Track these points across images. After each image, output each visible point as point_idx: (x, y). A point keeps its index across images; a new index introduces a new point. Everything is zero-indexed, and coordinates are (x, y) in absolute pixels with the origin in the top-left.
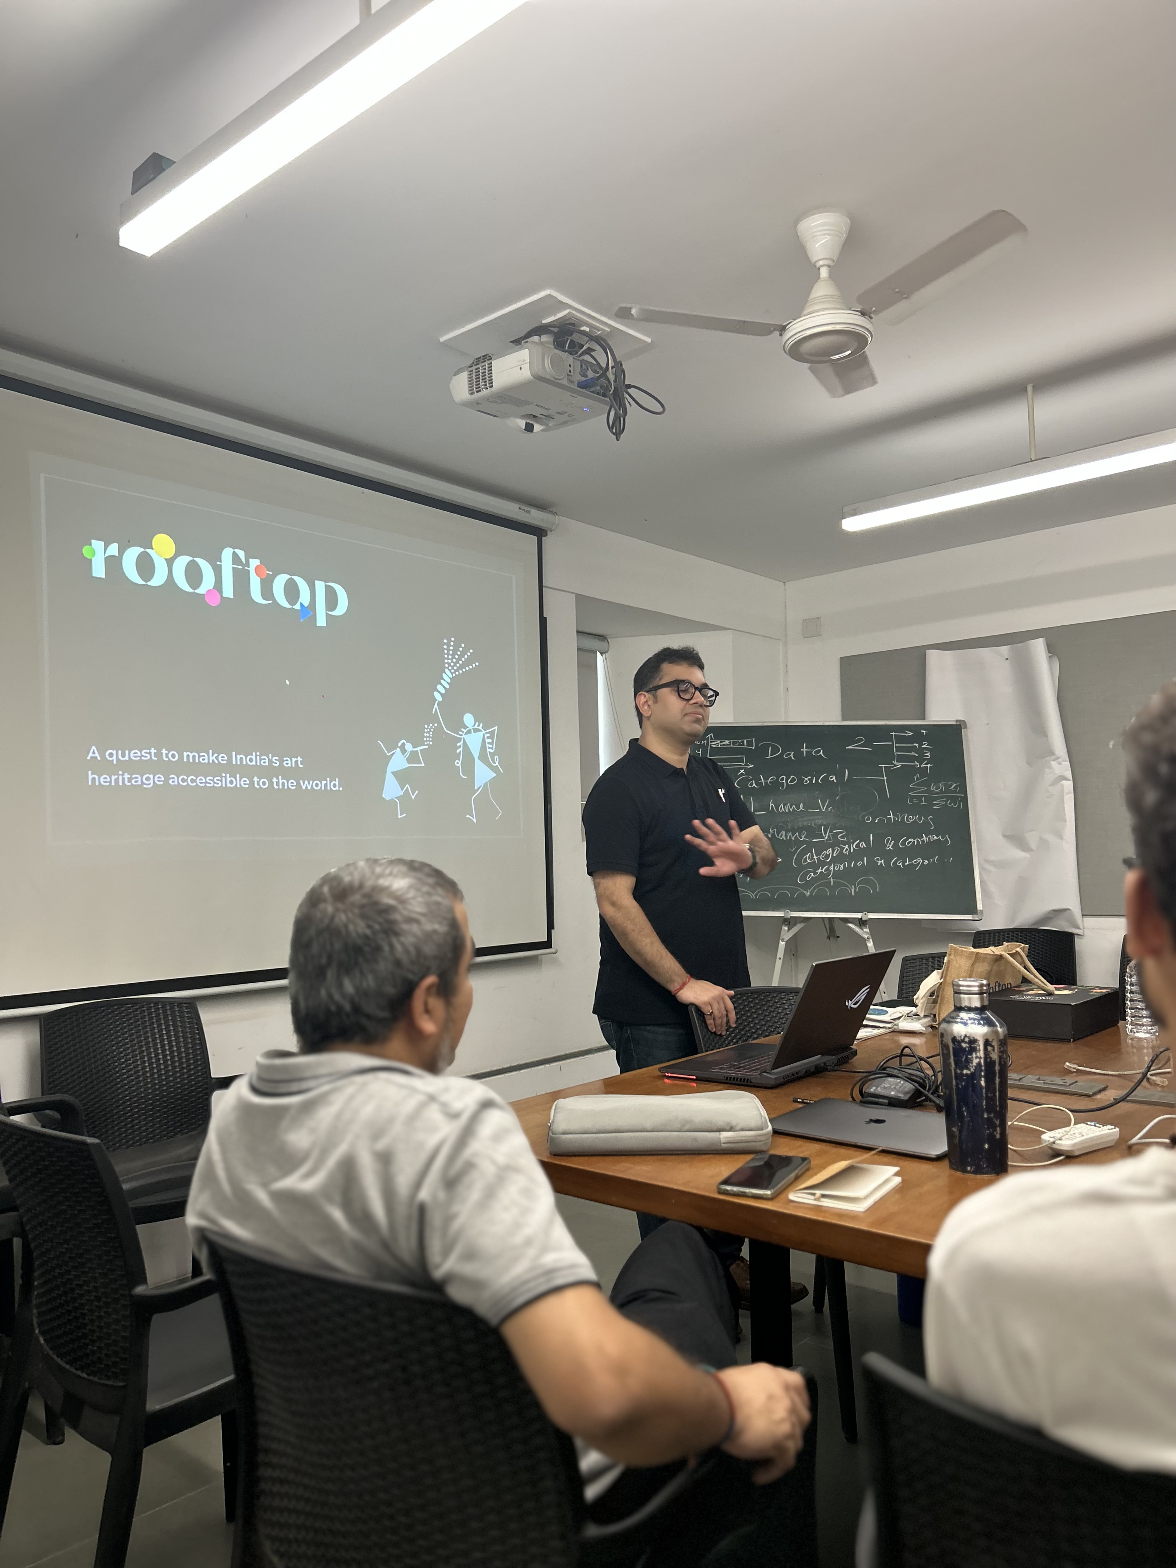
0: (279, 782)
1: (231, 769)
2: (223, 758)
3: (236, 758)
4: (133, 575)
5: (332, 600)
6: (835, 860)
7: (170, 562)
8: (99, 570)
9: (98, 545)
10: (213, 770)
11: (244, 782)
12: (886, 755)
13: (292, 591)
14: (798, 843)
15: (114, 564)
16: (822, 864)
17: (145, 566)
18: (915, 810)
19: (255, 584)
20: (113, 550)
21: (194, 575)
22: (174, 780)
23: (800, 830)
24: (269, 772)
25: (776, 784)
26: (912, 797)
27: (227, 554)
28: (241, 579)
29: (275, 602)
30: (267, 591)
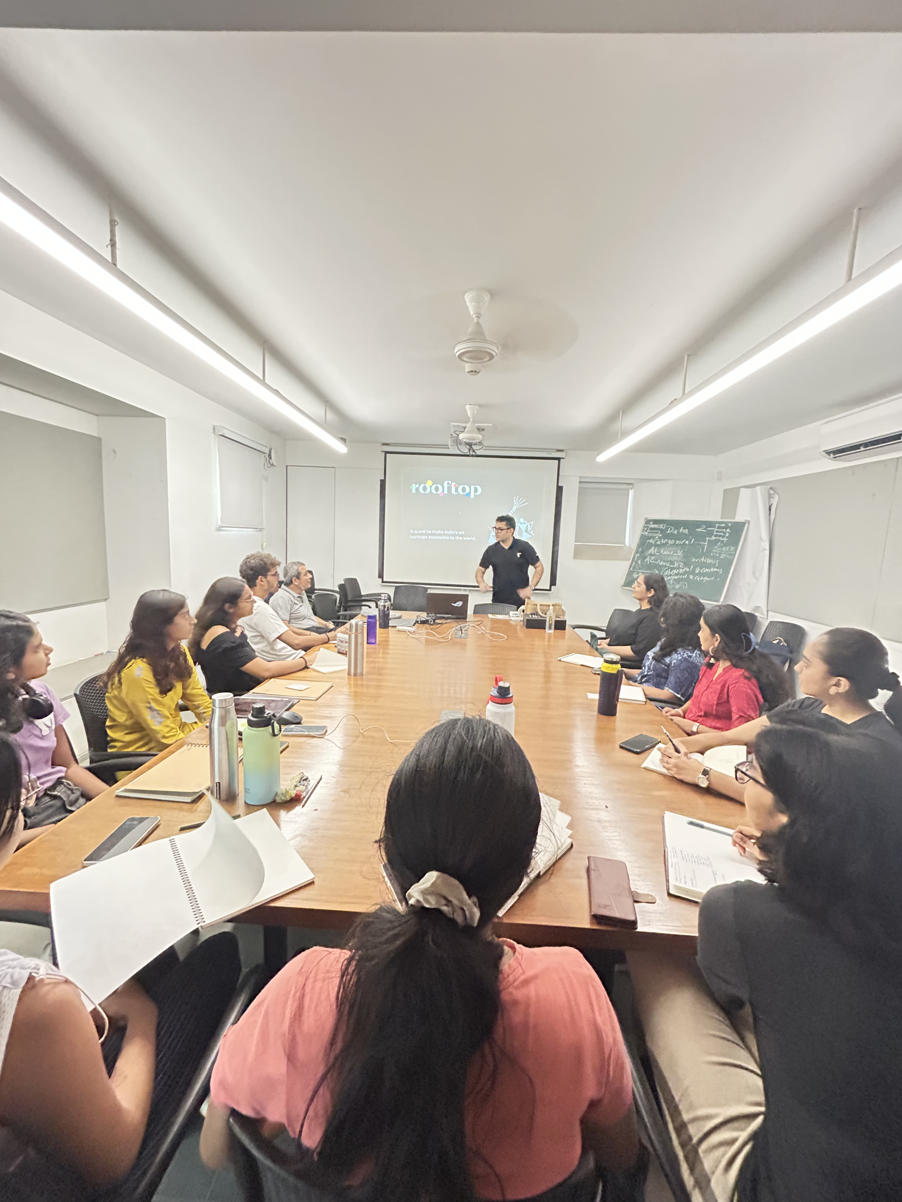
0: (457, 538)
1: (444, 535)
2: (442, 532)
3: (446, 532)
4: (422, 492)
5: (476, 490)
6: (676, 575)
7: (431, 487)
8: (414, 491)
9: (414, 485)
10: (440, 535)
11: (448, 538)
12: (710, 534)
13: (464, 490)
14: (666, 566)
15: (417, 489)
16: (671, 575)
17: (425, 489)
18: (714, 558)
19: (453, 489)
20: (417, 486)
21: (437, 489)
22: (430, 537)
23: (668, 562)
24: (455, 535)
25: (667, 543)
26: (714, 552)
27: (446, 483)
28: (449, 488)
29: (459, 493)
30: (456, 490)
